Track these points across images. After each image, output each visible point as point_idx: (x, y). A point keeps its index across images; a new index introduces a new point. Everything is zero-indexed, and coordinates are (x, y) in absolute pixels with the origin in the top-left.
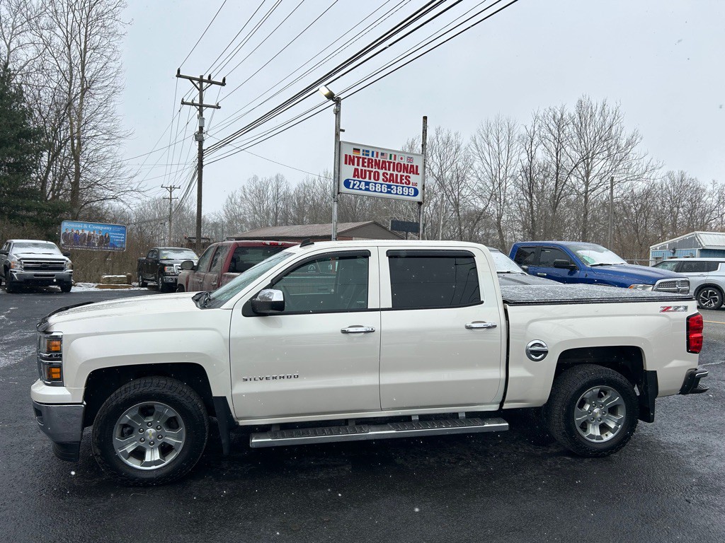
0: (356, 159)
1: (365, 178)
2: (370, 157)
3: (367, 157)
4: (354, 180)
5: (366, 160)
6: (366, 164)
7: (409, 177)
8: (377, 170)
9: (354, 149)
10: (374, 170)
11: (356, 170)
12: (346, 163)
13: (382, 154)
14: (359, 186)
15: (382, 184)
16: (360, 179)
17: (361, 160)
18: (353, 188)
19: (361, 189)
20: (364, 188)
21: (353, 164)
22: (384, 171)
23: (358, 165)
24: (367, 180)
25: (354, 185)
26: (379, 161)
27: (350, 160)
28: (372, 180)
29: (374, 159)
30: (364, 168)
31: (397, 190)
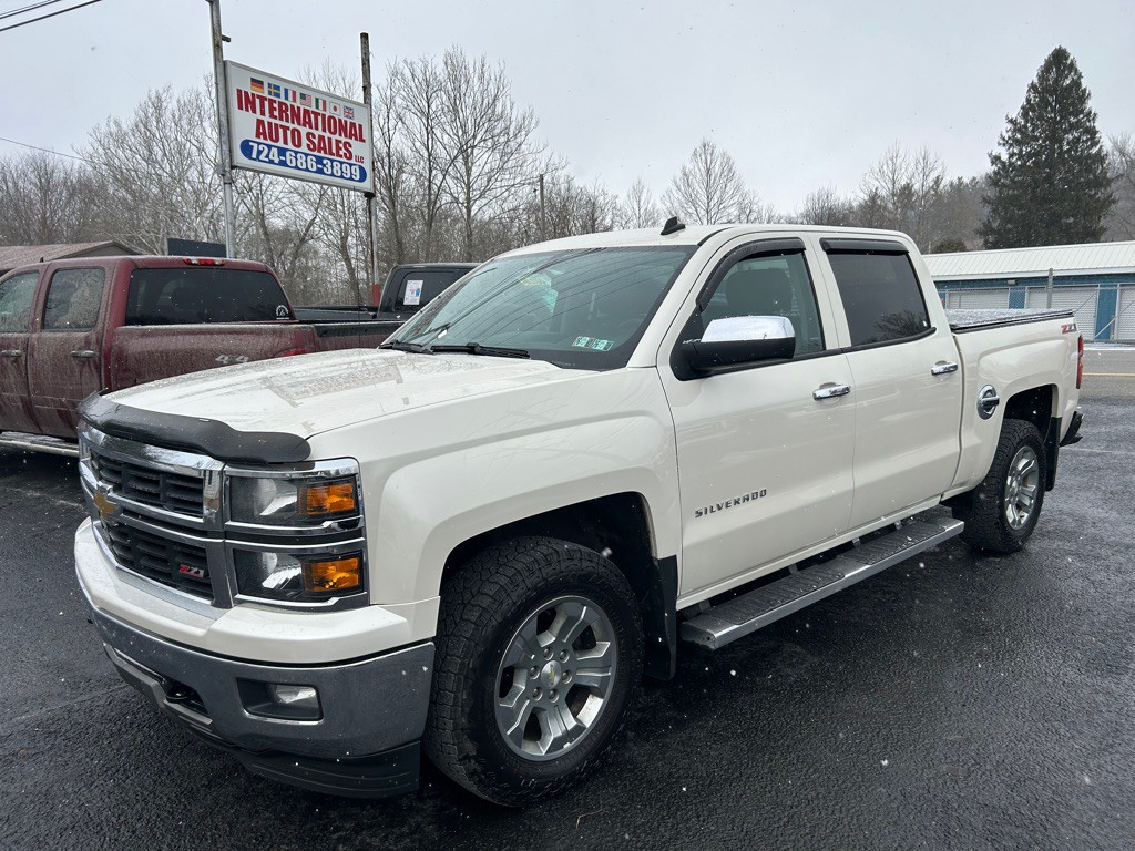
0: (258, 101)
1: (277, 140)
2: (282, 99)
3: (277, 99)
4: (259, 144)
5: (276, 106)
6: (276, 113)
7: (350, 146)
8: (296, 126)
9: (253, 80)
10: (291, 126)
11: (260, 122)
12: (240, 107)
13: (303, 96)
14: (267, 156)
15: (306, 155)
16: (269, 142)
17: (266, 103)
18: (258, 159)
19: (272, 162)
20: (277, 161)
21: (254, 111)
22: (307, 129)
23: (263, 113)
24: (281, 144)
25: (260, 152)
26: (299, 108)
27: (247, 102)
28: (290, 146)
29: (289, 104)
30: (273, 121)
31: (332, 167)
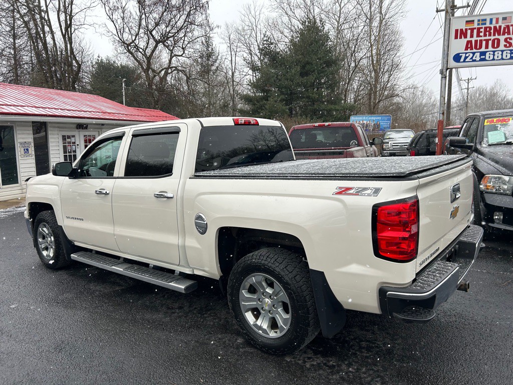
0: (469, 32)
1: (481, 47)
2: (488, 25)
3: (483, 26)
4: (466, 53)
5: (482, 30)
6: (482, 34)
8: (497, 36)
9: (467, 22)
10: (492, 38)
11: (469, 42)
12: (456, 38)
13: (504, 19)
14: (472, 58)
15: (502, 51)
16: (474, 50)
17: (475, 31)
18: (464, 61)
19: (475, 61)
20: (478, 59)
21: (466, 37)
22: (506, 36)
23: (472, 36)
24: (483, 49)
25: (466, 58)
26: (500, 27)
27: (461, 34)
28: (490, 48)
29: (492, 26)
30: (479, 39)
